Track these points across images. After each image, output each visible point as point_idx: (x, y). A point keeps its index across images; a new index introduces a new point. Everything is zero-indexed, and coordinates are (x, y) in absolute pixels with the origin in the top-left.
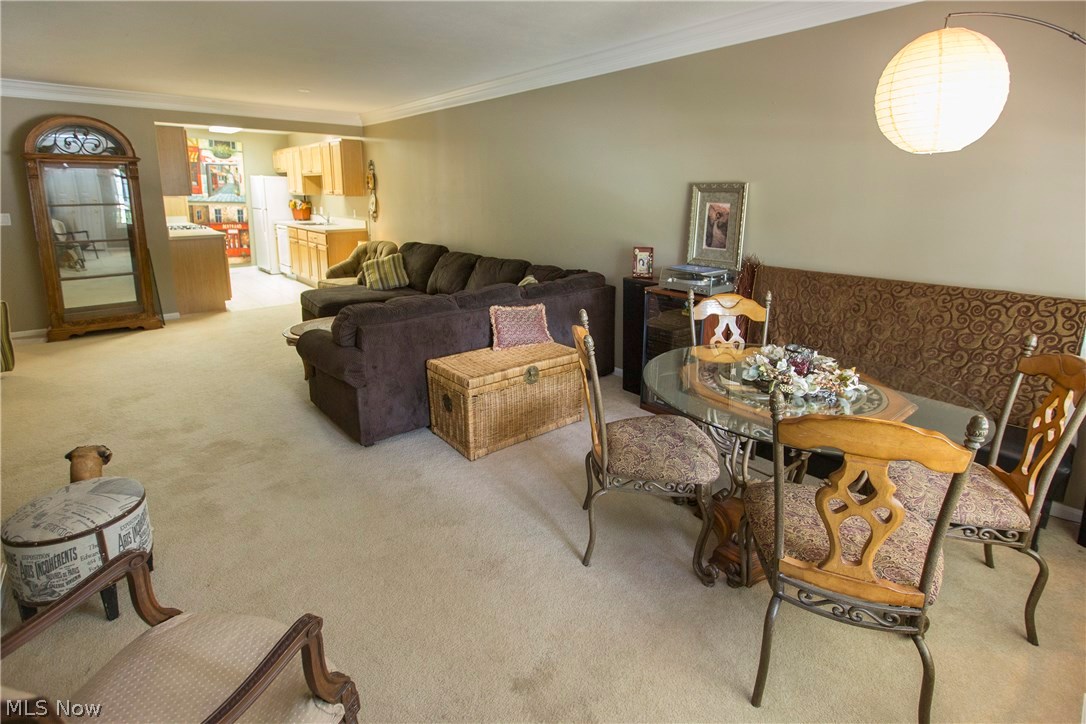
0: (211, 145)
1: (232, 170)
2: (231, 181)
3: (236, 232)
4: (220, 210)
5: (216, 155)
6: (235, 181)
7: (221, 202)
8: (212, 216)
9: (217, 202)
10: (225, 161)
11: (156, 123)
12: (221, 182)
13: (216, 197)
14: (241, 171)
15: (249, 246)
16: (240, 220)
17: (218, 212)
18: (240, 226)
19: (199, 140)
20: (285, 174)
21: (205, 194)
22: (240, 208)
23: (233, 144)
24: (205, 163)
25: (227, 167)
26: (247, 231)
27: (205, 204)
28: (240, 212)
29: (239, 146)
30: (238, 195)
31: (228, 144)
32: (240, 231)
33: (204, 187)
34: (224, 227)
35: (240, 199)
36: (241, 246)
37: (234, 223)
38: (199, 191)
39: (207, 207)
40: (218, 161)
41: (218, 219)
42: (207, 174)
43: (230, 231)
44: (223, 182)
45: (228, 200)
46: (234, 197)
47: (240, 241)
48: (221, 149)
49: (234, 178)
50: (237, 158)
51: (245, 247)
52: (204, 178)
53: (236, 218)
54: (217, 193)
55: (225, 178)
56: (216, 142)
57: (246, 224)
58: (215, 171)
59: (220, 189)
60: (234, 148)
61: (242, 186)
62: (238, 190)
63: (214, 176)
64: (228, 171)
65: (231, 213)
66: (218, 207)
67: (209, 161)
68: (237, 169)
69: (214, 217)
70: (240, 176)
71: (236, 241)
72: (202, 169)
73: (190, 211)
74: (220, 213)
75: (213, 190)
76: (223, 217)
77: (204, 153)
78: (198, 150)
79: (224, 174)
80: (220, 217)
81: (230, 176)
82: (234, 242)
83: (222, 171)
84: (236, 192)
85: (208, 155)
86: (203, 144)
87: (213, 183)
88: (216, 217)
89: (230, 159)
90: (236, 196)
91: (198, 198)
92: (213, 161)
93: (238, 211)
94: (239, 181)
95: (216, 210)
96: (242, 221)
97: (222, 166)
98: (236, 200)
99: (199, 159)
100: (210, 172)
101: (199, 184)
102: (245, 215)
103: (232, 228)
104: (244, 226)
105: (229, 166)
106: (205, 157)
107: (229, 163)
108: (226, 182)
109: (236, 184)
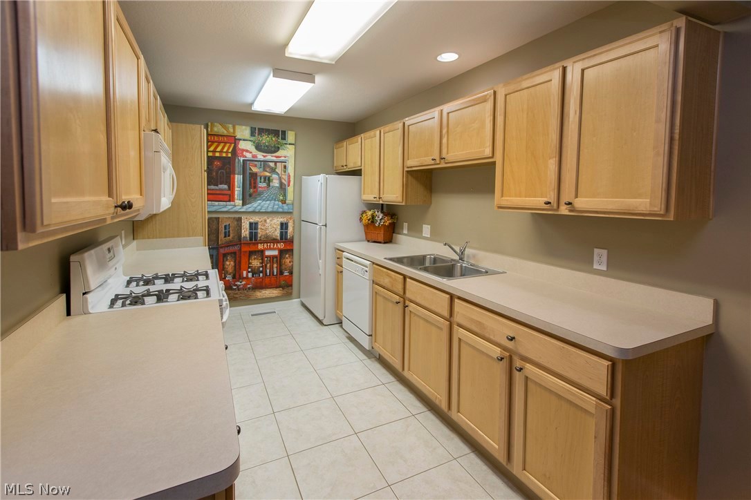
0: (252, 134)
1: (279, 169)
2: (276, 183)
3: (276, 253)
4: (256, 224)
5: (258, 148)
6: (281, 183)
7: (259, 213)
8: (245, 232)
9: (254, 212)
10: (269, 157)
12: (262, 185)
13: (255, 205)
14: (291, 170)
15: (291, 273)
16: (284, 237)
17: (253, 226)
18: (281, 246)
19: (237, 127)
20: (357, 173)
21: (239, 202)
22: (284, 220)
23: (284, 133)
24: (242, 159)
25: (272, 165)
26: (291, 251)
27: (237, 216)
28: (284, 226)
29: (291, 136)
30: (284, 202)
31: (275, 133)
32: (281, 251)
33: (238, 191)
34: (260, 247)
35: (285, 207)
36: (281, 273)
37: (274, 241)
38: (231, 198)
39: (239, 220)
40: (260, 156)
41: (253, 235)
42: (244, 174)
43: (268, 253)
44: (264, 185)
45: (270, 210)
46: (277, 205)
47: (280, 265)
48: (266, 139)
49: (280, 179)
50: (287, 153)
51: (286, 273)
52: (238, 179)
53: (277, 234)
54: (255, 199)
55: (268, 180)
56: (261, 131)
57: (291, 241)
58: (255, 170)
59: (260, 194)
60: (284, 138)
61: (290, 190)
62: (285, 195)
63: (254, 176)
64: (273, 171)
65: (271, 226)
66: (254, 219)
67: (249, 156)
68: (285, 167)
69: (247, 233)
70: (289, 176)
71: (275, 265)
72: (238, 168)
73: (213, 225)
74: (256, 228)
75: (250, 195)
76: (260, 233)
77: (242, 145)
78: (235, 141)
79: (268, 174)
80: (256, 234)
81: (274, 176)
82: (272, 268)
83: (265, 170)
84: (281, 198)
85: (247, 147)
86: (243, 132)
87: (250, 188)
88: (251, 233)
89: (276, 154)
90: (280, 203)
91: (228, 207)
92: (254, 156)
93: (282, 224)
94: (286, 183)
95: (251, 224)
96: (286, 239)
97: (265, 163)
98: (281, 210)
99: (234, 152)
100: (248, 171)
101: (231, 188)
102: (290, 229)
103: (270, 249)
104: (287, 243)
105: (276, 163)
106: (243, 150)
107: (274, 159)
108: (269, 185)
109: (283, 188)
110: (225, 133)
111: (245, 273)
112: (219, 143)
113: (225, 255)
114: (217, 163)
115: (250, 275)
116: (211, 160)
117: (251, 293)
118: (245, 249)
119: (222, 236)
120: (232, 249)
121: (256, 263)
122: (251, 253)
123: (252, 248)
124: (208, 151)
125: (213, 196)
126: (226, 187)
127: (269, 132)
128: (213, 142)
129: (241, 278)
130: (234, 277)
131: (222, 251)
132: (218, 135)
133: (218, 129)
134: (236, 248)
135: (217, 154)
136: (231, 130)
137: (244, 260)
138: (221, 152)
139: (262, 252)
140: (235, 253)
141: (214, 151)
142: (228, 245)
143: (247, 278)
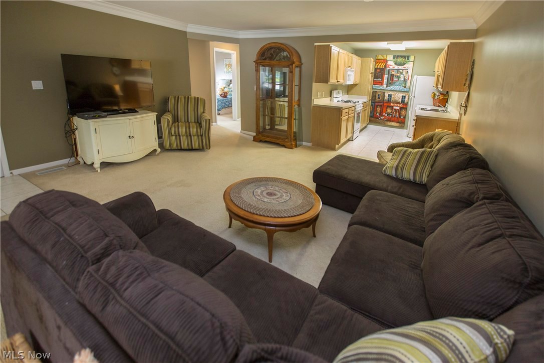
0: (394, 58)
1: (404, 72)
2: (402, 79)
3: (398, 108)
4: (391, 95)
5: (396, 64)
6: (405, 79)
7: (393, 91)
8: (386, 98)
9: (390, 90)
10: (400, 67)
11: (316, 44)
12: (396, 79)
13: (388, 88)
14: (410, 73)
15: (405, 118)
16: (403, 102)
17: (390, 96)
18: (401, 105)
19: (388, 56)
21: (385, 86)
23: (409, 57)
24: (388, 69)
25: (401, 71)
26: (406, 109)
27: (384, 91)
28: (404, 97)
29: (412, 58)
30: (405, 87)
31: (405, 57)
32: (401, 108)
33: (385, 81)
34: (392, 104)
35: (405, 89)
36: (400, 117)
37: (398, 103)
38: (382, 84)
39: (385, 92)
40: (396, 67)
41: (389, 100)
42: (388, 75)
43: (394, 108)
44: (397, 79)
45: (398, 90)
46: (402, 88)
47: (400, 113)
48: (400, 60)
49: (404, 77)
50: (409, 66)
51: (402, 117)
52: (386, 77)
53: (400, 100)
54: (392, 85)
55: (399, 77)
56: (398, 57)
57: (407, 104)
58: (393, 73)
59: (394, 83)
60: (408, 59)
61: (408, 82)
62: (406, 84)
63: (392, 75)
64: (401, 73)
65: (398, 97)
66: (390, 93)
67: (391, 67)
68: (407, 72)
69: (387, 98)
70: (409, 76)
71: (397, 113)
72: (386, 72)
73: (374, 94)
74: (391, 97)
75: (390, 83)
76: (392, 99)
77: (389, 63)
78: (386, 61)
79: (399, 75)
80: (391, 99)
81: (402, 76)
82: (396, 114)
83: (397, 73)
84: (404, 85)
85: (391, 64)
86: (390, 57)
87: (390, 80)
88: (388, 99)
89: (404, 66)
90: (403, 88)
91: (381, 87)
92: (393, 67)
93: (403, 96)
94: (407, 79)
95: (389, 95)
96: (404, 103)
97: (398, 70)
98: (403, 90)
99: (385, 66)
100: (390, 73)
101: (383, 80)
102: (406, 99)
103: (396, 106)
104: (404, 105)
105: (403, 70)
106: (389, 65)
107: (403, 68)
108: (399, 79)
109: (405, 81)
110: (383, 58)
111: (384, 114)
112: (380, 62)
113: (377, 106)
114: (378, 70)
115: (386, 115)
116: (376, 69)
117: (385, 122)
118: (386, 104)
119: (377, 98)
120: (380, 104)
121: (389, 111)
122: (388, 107)
123: (388, 105)
124: (375, 66)
125: (375, 83)
126: (381, 79)
127: (401, 57)
128: (378, 62)
129: (382, 115)
130: (380, 114)
131: (376, 104)
132: (380, 60)
133: (380, 57)
134: (382, 104)
135: (379, 67)
136: (385, 57)
137: (384, 109)
138: (380, 66)
139: (392, 107)
140: (381, 105)
141: (378, 66)
142: (379, 102)
143: (385, 116)
